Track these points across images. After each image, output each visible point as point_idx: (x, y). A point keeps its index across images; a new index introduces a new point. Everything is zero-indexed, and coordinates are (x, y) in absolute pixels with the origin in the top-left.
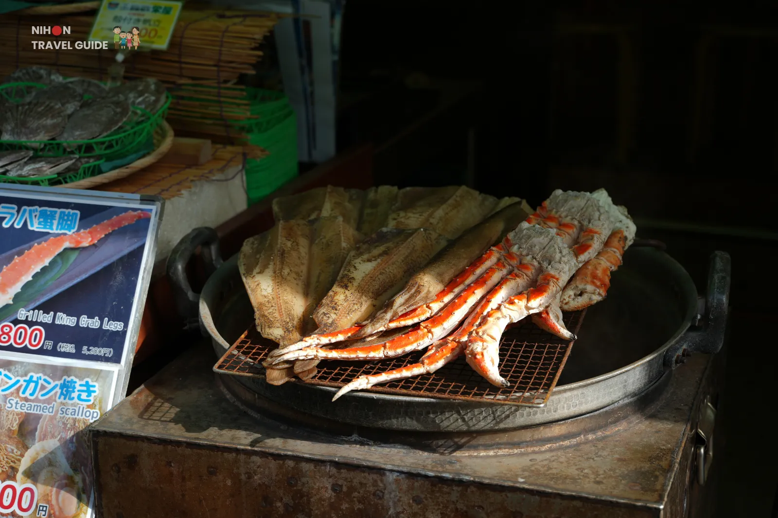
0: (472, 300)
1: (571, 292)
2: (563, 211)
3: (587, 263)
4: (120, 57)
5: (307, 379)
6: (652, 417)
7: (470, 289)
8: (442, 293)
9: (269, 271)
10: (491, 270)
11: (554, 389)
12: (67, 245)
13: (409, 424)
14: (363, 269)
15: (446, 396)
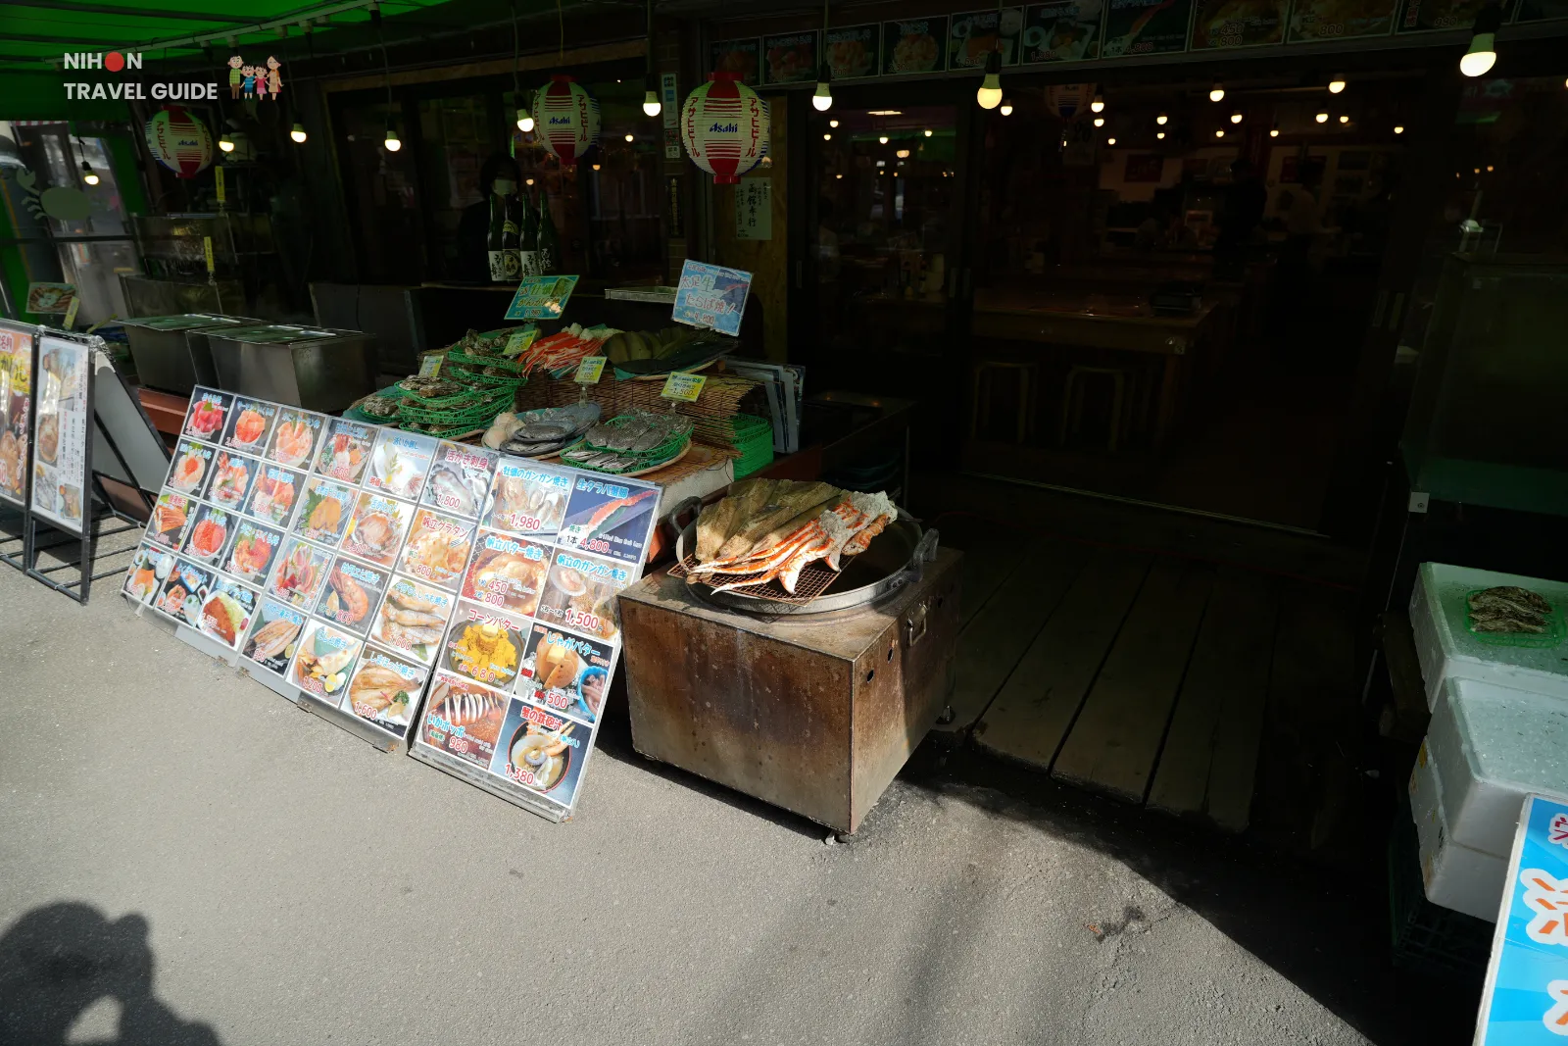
0: (792, 549)
1: (849, 546)
2: (855, 503)
3: (859, 532)
4: (673, 405)
5: (705, 582)
6: (881, 612)
7: (792, 544)
8: (781, 543)
9: (710, 524)
10: (807, 533)
11: (817, 597)
12: (622, 504)
13: (749, 607)
14: (752, 526)
15: (765, 597)
